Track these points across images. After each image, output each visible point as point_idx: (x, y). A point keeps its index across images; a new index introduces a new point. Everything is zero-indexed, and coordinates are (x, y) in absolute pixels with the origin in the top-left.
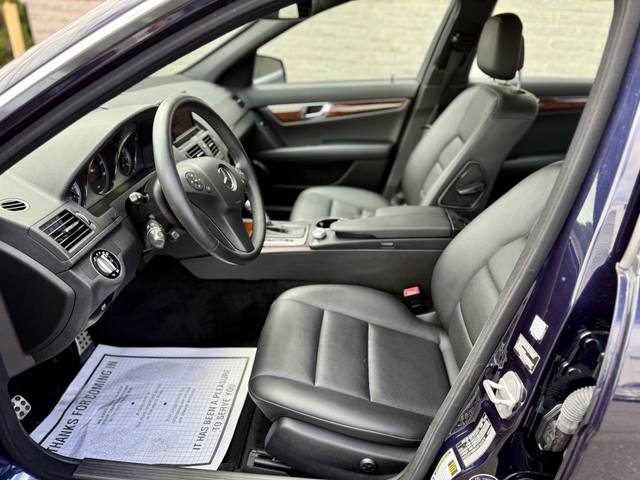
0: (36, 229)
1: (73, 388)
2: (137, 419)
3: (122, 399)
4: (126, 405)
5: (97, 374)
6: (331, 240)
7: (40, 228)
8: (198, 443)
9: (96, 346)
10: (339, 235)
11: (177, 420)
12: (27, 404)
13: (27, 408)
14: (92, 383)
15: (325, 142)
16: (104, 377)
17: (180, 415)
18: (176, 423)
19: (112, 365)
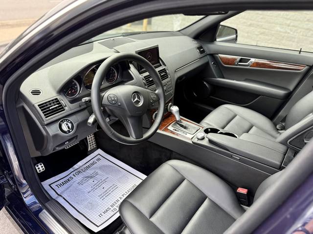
0: (36, 106)
1: (80, 164)
2: (90, 189)
3: (91, 177)
4: (91, 181)
5: (91, 162)
6: (205, 143)
7: (39, 105)
8: (103, 214)
9: (98, 149)
10: (211, 141)
11: (103, 198)
12: (44, 167)
13: (43, 169)
14: (88, 164)
15: (246, 80)
16: (93, 164)
17: (104, 197)
18: (101, 200)
19: (99, 159)
